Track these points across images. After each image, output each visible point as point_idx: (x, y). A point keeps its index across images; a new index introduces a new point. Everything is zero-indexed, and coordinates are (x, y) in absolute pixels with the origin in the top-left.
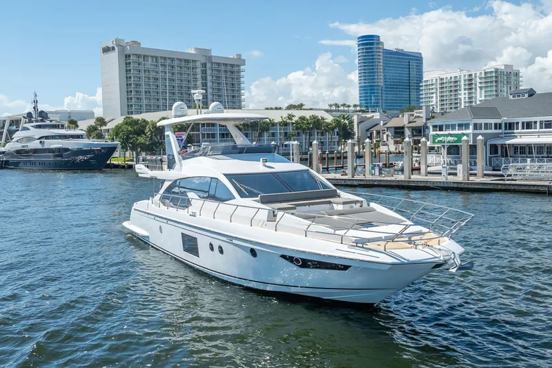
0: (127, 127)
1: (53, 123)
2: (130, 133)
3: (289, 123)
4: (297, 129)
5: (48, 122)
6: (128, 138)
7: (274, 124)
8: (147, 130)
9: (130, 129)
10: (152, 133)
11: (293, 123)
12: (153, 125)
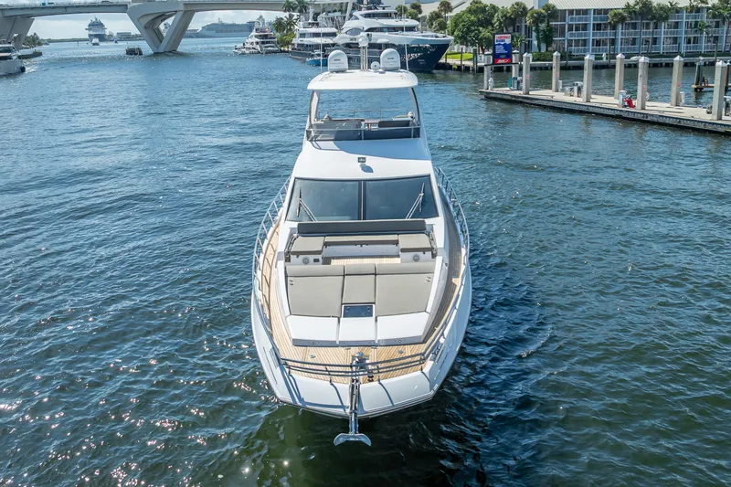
0: (469, 15)
1: (386, 10)
2: (473, 23)
3: (703, 8)
4: (714, 16)
5: (380, 10)
6: (469, 30)
7: (678, 11)
8: (495, 19)
9: (473, 18)
10: (500, 23)
11: (708, 9)
12: (502, 12)
